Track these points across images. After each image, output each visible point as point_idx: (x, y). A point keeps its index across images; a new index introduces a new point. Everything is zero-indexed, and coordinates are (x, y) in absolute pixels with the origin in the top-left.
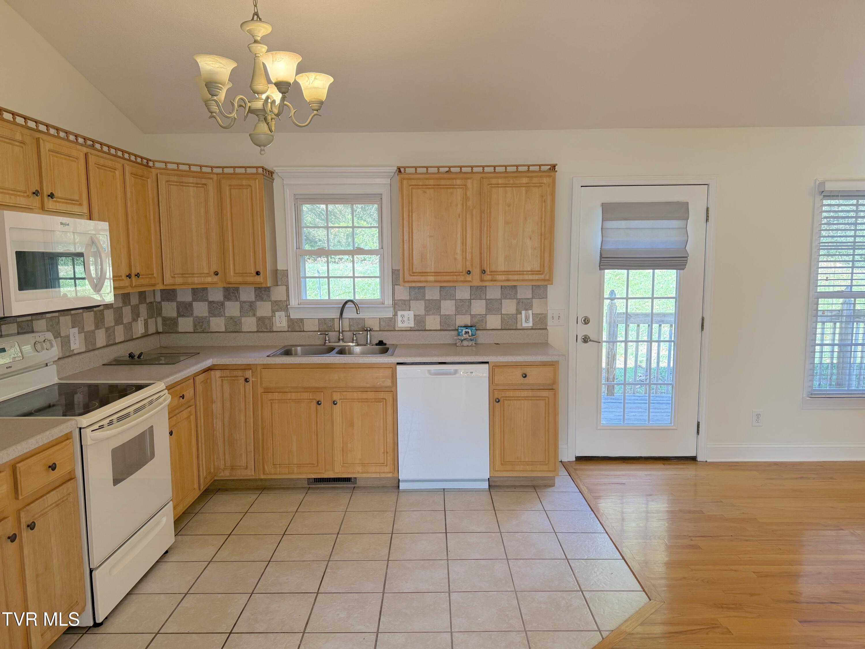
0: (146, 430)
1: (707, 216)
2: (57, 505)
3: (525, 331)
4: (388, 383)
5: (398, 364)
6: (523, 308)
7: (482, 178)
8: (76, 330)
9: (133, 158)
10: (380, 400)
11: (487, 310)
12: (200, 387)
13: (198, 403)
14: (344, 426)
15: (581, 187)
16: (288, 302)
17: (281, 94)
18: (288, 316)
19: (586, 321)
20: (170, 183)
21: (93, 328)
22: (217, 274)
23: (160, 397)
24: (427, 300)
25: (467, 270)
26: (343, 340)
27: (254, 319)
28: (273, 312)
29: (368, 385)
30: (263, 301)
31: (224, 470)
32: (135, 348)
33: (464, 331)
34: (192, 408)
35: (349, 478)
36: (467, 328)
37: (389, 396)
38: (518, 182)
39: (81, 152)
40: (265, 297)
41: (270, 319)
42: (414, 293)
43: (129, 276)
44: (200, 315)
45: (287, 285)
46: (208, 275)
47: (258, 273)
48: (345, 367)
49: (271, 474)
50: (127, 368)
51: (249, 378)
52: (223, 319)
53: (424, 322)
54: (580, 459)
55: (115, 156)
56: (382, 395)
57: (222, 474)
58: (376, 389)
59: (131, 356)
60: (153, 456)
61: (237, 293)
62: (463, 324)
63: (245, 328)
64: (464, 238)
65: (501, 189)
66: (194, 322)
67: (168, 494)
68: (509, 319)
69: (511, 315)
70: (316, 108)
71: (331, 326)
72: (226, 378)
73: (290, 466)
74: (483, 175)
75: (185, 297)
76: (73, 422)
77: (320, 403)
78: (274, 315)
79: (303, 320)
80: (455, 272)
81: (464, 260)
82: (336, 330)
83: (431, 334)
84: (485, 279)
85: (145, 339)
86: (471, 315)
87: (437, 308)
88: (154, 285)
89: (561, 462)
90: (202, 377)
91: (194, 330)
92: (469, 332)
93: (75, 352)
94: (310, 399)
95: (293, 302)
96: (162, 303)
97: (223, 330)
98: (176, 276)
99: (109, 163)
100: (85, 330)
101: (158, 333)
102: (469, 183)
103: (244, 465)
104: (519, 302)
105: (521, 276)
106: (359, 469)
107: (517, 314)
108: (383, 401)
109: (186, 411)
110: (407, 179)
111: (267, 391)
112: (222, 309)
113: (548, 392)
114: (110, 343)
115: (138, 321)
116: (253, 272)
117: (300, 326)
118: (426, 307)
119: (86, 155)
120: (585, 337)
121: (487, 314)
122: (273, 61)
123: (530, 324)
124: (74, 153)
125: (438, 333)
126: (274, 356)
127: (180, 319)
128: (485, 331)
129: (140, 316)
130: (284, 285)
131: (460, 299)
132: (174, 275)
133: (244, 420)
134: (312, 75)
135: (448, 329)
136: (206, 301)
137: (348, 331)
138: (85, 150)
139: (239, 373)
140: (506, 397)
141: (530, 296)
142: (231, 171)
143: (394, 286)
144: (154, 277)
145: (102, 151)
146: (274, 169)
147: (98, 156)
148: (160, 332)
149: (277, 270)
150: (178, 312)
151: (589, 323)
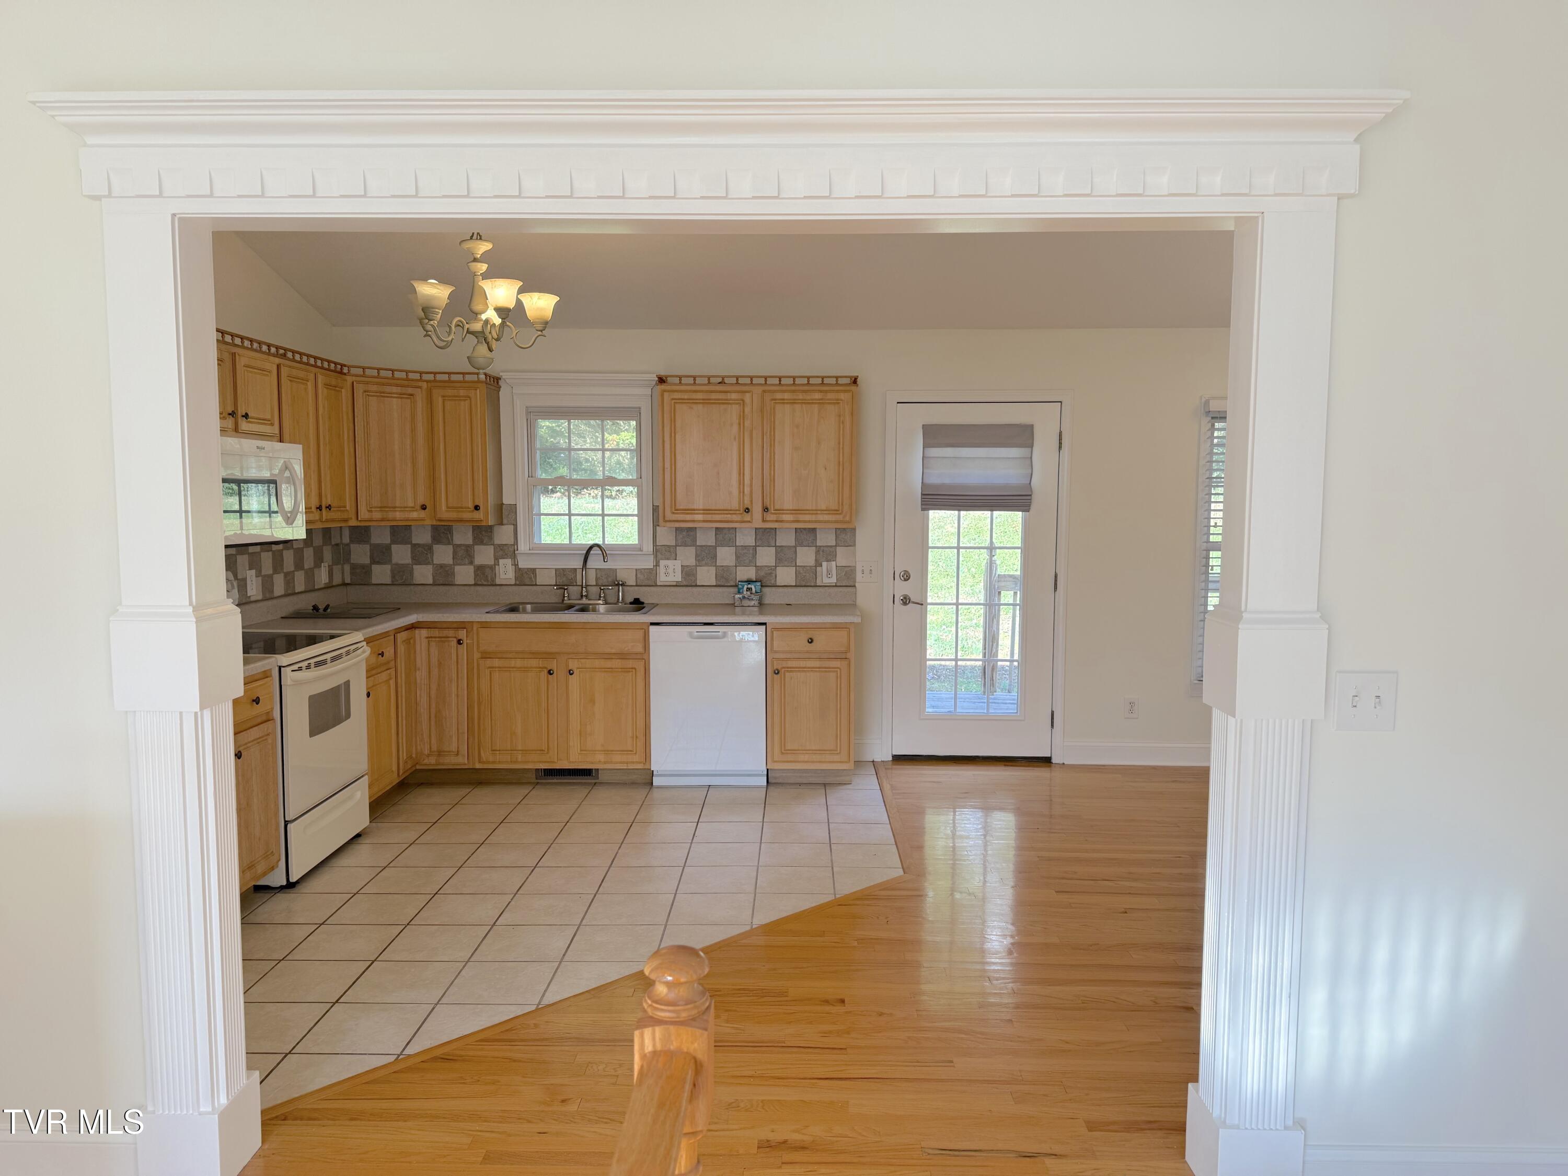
0: (341, 684)
1: (1060, 443)
2: (258, 743)
3: (827, 588)
4: (639, 648)
5: (652, 624)
6: (825, 559)
7: (764, 391)
8: (253, 572)
9: (326, 365)
10: (628, 670)
11: (778, 561)
12: (401, 648)
13: (399, 666)
14: (582, 700)
15: (898, 403)
16: (516, 546)
17: (501, 320)
18: (515, 565)
19: (906, 577)
20: (368, 393)
21: (271, 572)
22: (425, 509)
23: (357, 649)
24: (698, 546)
25: (746, 507)
26: (586, 596)
27: (471, 569)
28: (497, 559)
29: (613, 651)
30: (483, 545)
31: (428, 756)
32: (320, 599)
33: (746, 587)
34: (392, 671)
35: (589, 769)
36: (749, 584)
37: (640, 665)
38: (808, 397)
39: (274, 364)
40: (486, 540)
41: (492, 568)
42: (681, 536)
43: (320, 508)
44: (401, 562)
45: (515, 523)
46: (413, 509)
47: (477, 508)
48: (584, 626)
49: (488, 762)
50: (311, 621)
51: (462, 638)
52: (430, 567)
53: (695, 575)
54: (899, 759)
55: (308, 364)
56: (630, 664)
57: (426, 761)
58: (623, 656)
59: (315, 608)
60: (348, 716)
61: (450, 533)
62: (745, 578)
63: (459, 580)
64: (742, 465)
65: (787, 407)
66: (392, 571)
67: (361, 763)
68: (805, 573)
69: (808, 568)
70: (541, 329)
71: (572, 579)
72: (433, 639)
73: (512, 752)
74: (766, 388)
75: (381, 537)
76: (273, 659)
77: (552, 672)
78: (497, 563)
79: (536, 571)
80: (731, 510)
81: (742, 494)
82: (578, 584)
83: (704, 591)
84: (768, 519)
85: (329, 590)
86: (756, 566)
87: (712, 557)
88: (346, 520)
89: (873, 761)
90: (402, 636)
91: (392, 581)
92: (751, 588)
93: (252, 599)
94: (540, 668)
95: (523, 547)
96: (352, 545)
97: (430, 581)
98: (373, 509)
99: (301, 374)
100: (263, 574)
101: (344, 584)
102: (747, 397)
103: (454, 750)
104: (819, 551)
105: (814, 516)
106: (601, 757)
107: (816, 566)
108: (632, 671)
109: (385, 672)
110: (669, 391)
111: (486, 656)
112: (429, 554)
113: (839, 662)
114: (289, 592)
115: (321, 567)
116: (471, 505)
117: (531, 578)
118: (697, 556)
119: (278, 366)
120: (905, 598)
121: (777, 565)
122: (492, 288)
123: (833, 580)
124: (267, 366)
125: (713, 589)
126: (497, 612)
127: (374, 567)
128: (774, 589)
129: (324, 561)
130: (511, 524)
131: (742, 546)
132: (372, 508)
133: (456, 693)
134: (536, 295)
135: (726, 585)
136: (409, 544)
137: (594, 585)
138: (277, 360)
139: (451, 633)
140: (788, 668)
141: (834, 544)
142: (445, 377)
143: (656, 526)
144: (347, 510)
145: (294, 360)
146: (501, 374)
147: (290, 367)
148: (348, 584)
149: (502, 504)
150: (372, 557)
151: (911, 578)
